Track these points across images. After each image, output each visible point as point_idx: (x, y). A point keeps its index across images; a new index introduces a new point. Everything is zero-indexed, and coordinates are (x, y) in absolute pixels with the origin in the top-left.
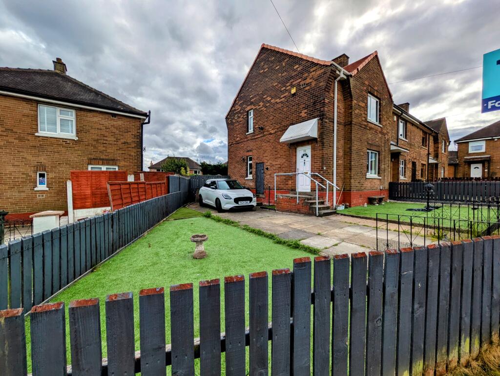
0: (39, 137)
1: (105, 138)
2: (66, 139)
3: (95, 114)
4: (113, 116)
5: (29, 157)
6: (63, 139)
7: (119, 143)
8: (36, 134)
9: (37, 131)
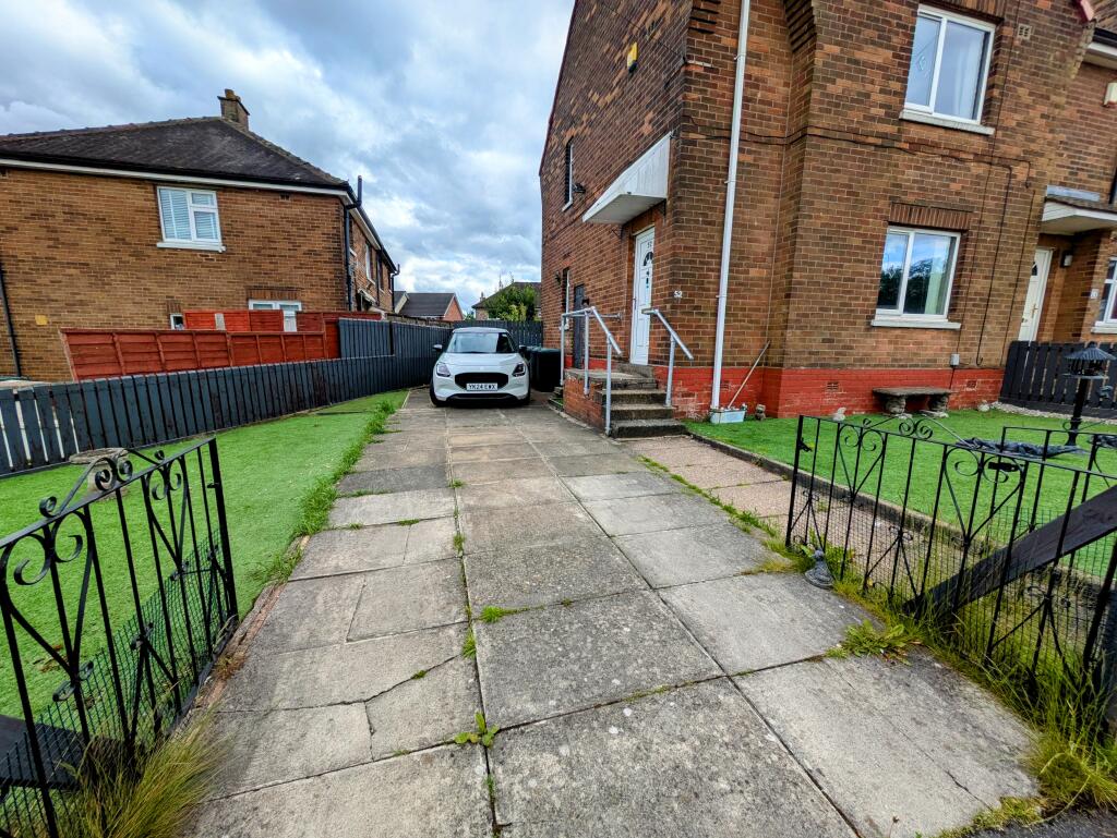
0: (163, 249)
1: (273, 245)
2: (206, 251)
3: (250, 196)
4: (283, 197)
5: (154, 288)
6: (201, 251)
7: (299, 253)
8: (159, 245)
9: (161, 239)
